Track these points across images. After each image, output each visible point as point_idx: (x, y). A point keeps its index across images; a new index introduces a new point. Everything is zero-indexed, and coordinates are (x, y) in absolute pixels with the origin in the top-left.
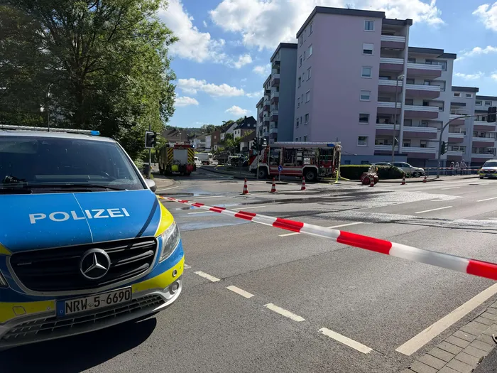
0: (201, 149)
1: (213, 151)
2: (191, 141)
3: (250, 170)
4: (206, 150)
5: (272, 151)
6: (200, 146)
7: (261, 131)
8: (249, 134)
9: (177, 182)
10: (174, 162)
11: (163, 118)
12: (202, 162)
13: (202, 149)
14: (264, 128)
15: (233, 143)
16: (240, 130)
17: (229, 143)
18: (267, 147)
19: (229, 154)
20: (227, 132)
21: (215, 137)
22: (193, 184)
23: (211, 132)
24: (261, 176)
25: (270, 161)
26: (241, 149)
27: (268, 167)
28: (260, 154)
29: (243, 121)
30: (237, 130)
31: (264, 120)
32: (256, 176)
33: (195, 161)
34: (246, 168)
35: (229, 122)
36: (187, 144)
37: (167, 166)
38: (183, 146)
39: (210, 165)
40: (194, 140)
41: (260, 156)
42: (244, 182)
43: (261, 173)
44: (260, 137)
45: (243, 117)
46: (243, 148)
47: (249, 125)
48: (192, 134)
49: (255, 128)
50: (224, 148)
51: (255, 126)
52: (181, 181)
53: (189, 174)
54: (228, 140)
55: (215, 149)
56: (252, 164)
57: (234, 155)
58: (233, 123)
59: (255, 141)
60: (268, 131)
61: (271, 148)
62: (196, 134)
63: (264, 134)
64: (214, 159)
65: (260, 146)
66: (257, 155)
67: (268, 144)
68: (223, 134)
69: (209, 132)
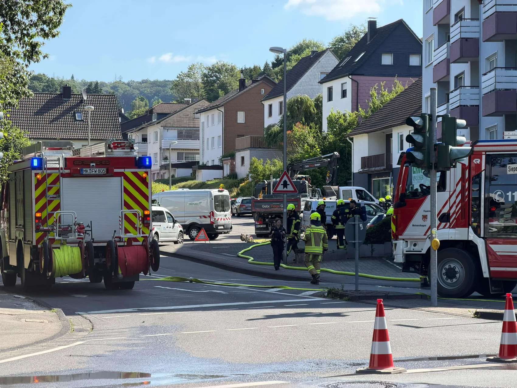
0: (181, 172)
1: (233, 175)
2: (135, 136)
3: (399, 258)
4: (203, 176)
5: (496, 170)
6: (174, 159)
7: (443, 84)
8: (389, 97)
9: (76, 321)
10: (65, 231)
11: (15, 47)
12: (188, 229)
13: (186, 172)
14: (456, 69)
15: (321, 139)
16: (347, 82)
17: (302, 140)
18: (472, 155)
19: (302, 190)
20: (293, 94)
21: (241, 117)
22: (144, 329)
23: (222, 97)
24: (450, 284)
25: (490, 215)
26: (356, 167)
27: (480, 244)
28: (442, 186)
29: (361, 45)
30: (336, 85)
31: (455, 33)
32: (426, 284)
33: (156, 226)
34: (379, 248)
35: (298, 51)
36: (118, 153)
37: (35, 252)
38: (99, 162)
39: (221, 239)
40: (152, 132)
41: (441, 198)
42: (372, 312)
43: (451, 273)
44: (441, 111)
45: (363, 28)
46: (365, 161)
47: (387, 60)
48: (141, 109)
49: (417, 71)
50: (279, 164)
51: (414, 61)
52: (94, 317)
53: (130, 285)
54: (300, 129)
55: (242, 171)
56: (411, 231)
57: (324, 194)
58: (317, 55)
59: (419, 130)
60: (475, 84)
61: (492, 160)
62: (159, 106)
63: (455, 99)
64: (238, 215)
65: (441, 150)
66: (426, 191)
67: (475, 139)
68: (276, 103)
69: (212, 96)
